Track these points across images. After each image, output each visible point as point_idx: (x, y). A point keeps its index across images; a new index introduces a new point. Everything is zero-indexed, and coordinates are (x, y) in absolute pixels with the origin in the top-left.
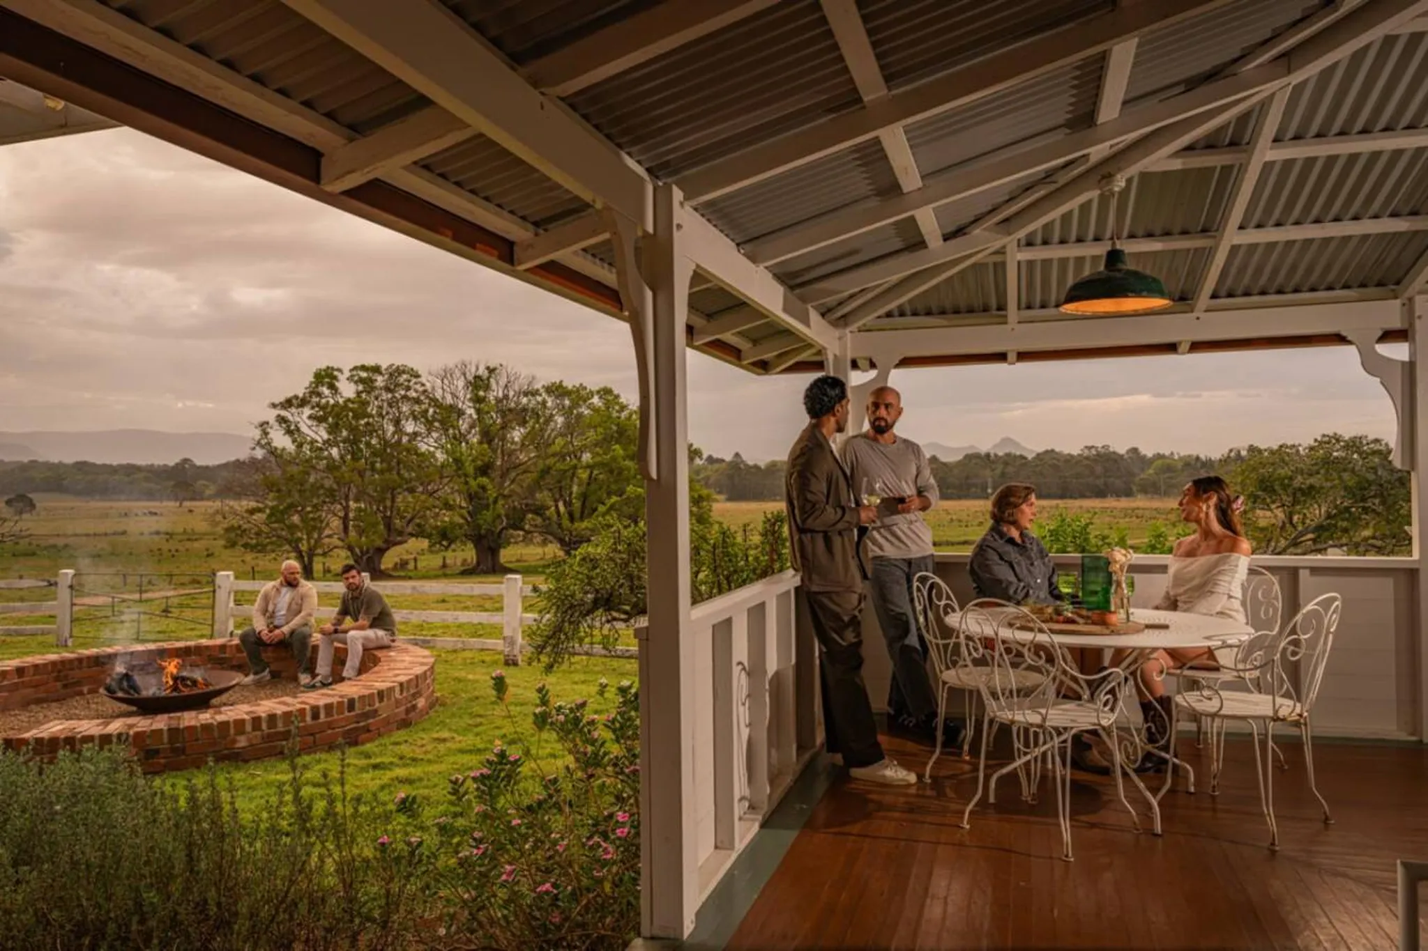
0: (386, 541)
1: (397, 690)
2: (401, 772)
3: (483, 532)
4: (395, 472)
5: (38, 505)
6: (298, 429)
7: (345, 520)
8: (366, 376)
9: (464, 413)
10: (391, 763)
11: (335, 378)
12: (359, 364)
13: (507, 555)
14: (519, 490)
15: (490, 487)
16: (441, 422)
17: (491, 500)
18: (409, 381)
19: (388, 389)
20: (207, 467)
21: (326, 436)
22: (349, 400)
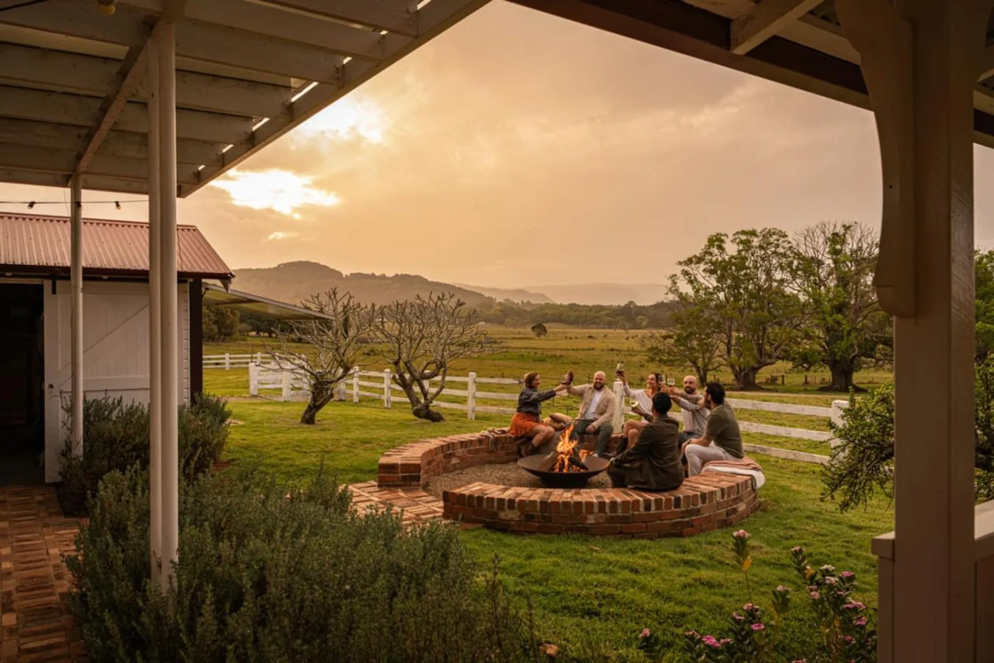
0: (759, 362)
1: (719, 494)
2: (705, 574)
3: (838, 358)
4: (766, 310)
5: (548, 330)
6: (696, 279)
7: (729, 344)
8: (746, 238)
9: (823, 264)
10: (700, 562)
11: (722, 241)
12: (740, 230)
13: (859, 377)
14: (870, 325)
15: (844, 322)
16: (804, 271)
17: (845, 333)
18: (778, 240)
19: (761, 247)
20: (644, 307)
21: (715, 284)
22: (733, 257)
